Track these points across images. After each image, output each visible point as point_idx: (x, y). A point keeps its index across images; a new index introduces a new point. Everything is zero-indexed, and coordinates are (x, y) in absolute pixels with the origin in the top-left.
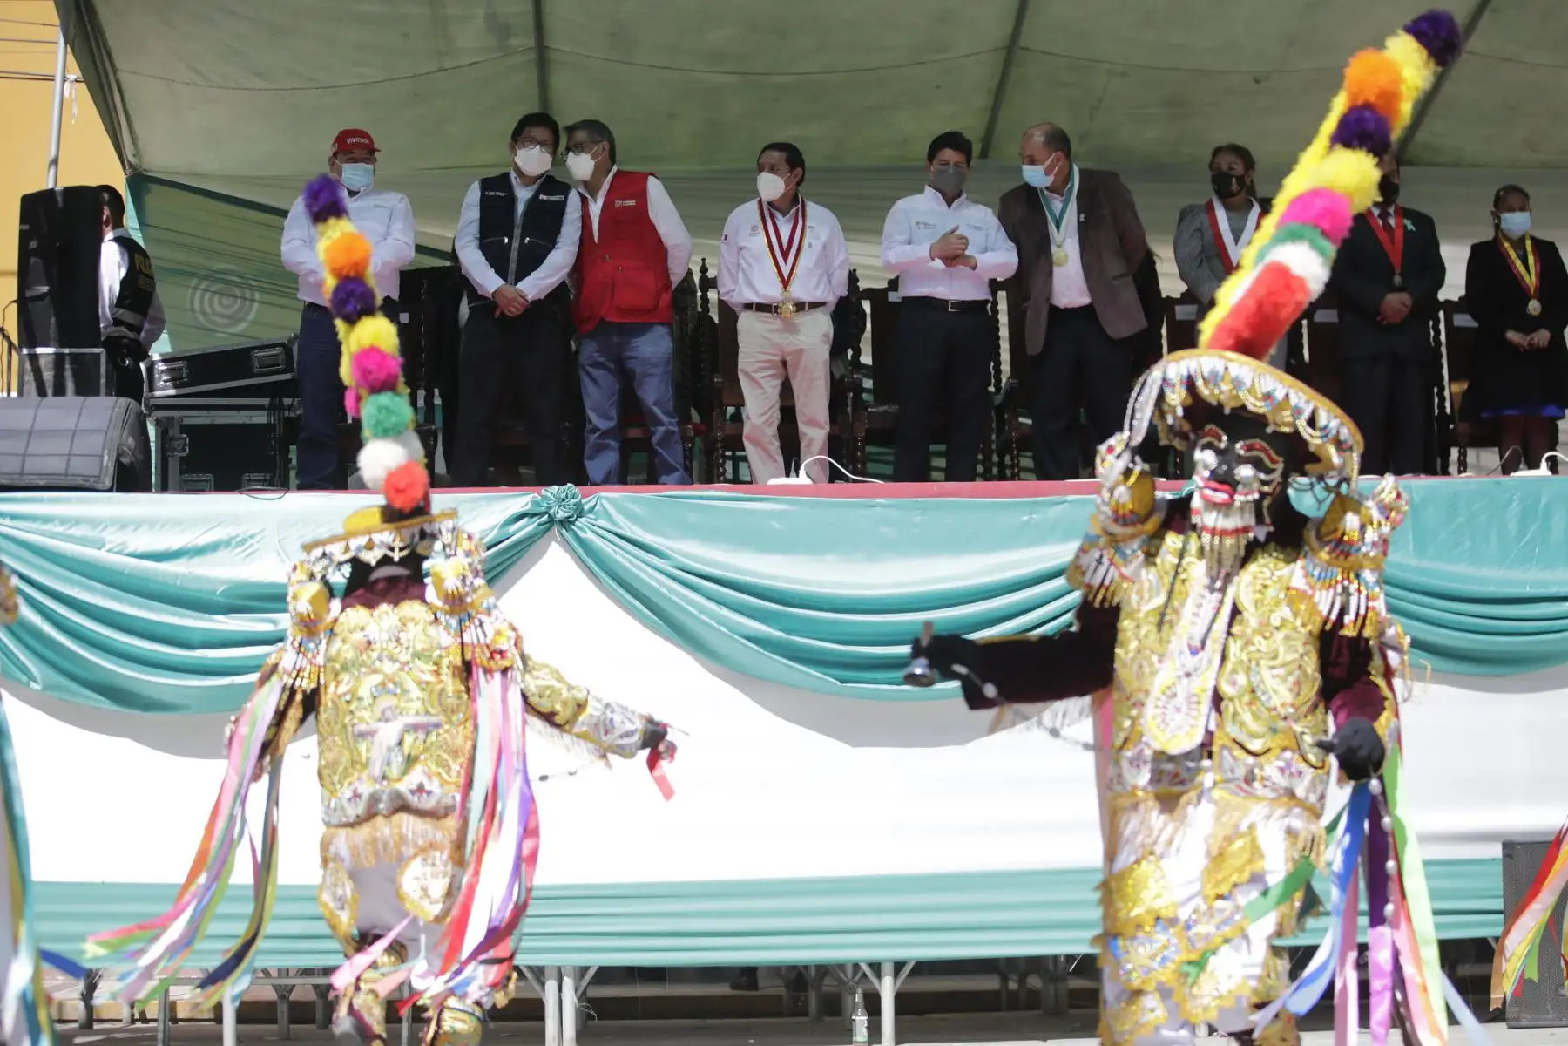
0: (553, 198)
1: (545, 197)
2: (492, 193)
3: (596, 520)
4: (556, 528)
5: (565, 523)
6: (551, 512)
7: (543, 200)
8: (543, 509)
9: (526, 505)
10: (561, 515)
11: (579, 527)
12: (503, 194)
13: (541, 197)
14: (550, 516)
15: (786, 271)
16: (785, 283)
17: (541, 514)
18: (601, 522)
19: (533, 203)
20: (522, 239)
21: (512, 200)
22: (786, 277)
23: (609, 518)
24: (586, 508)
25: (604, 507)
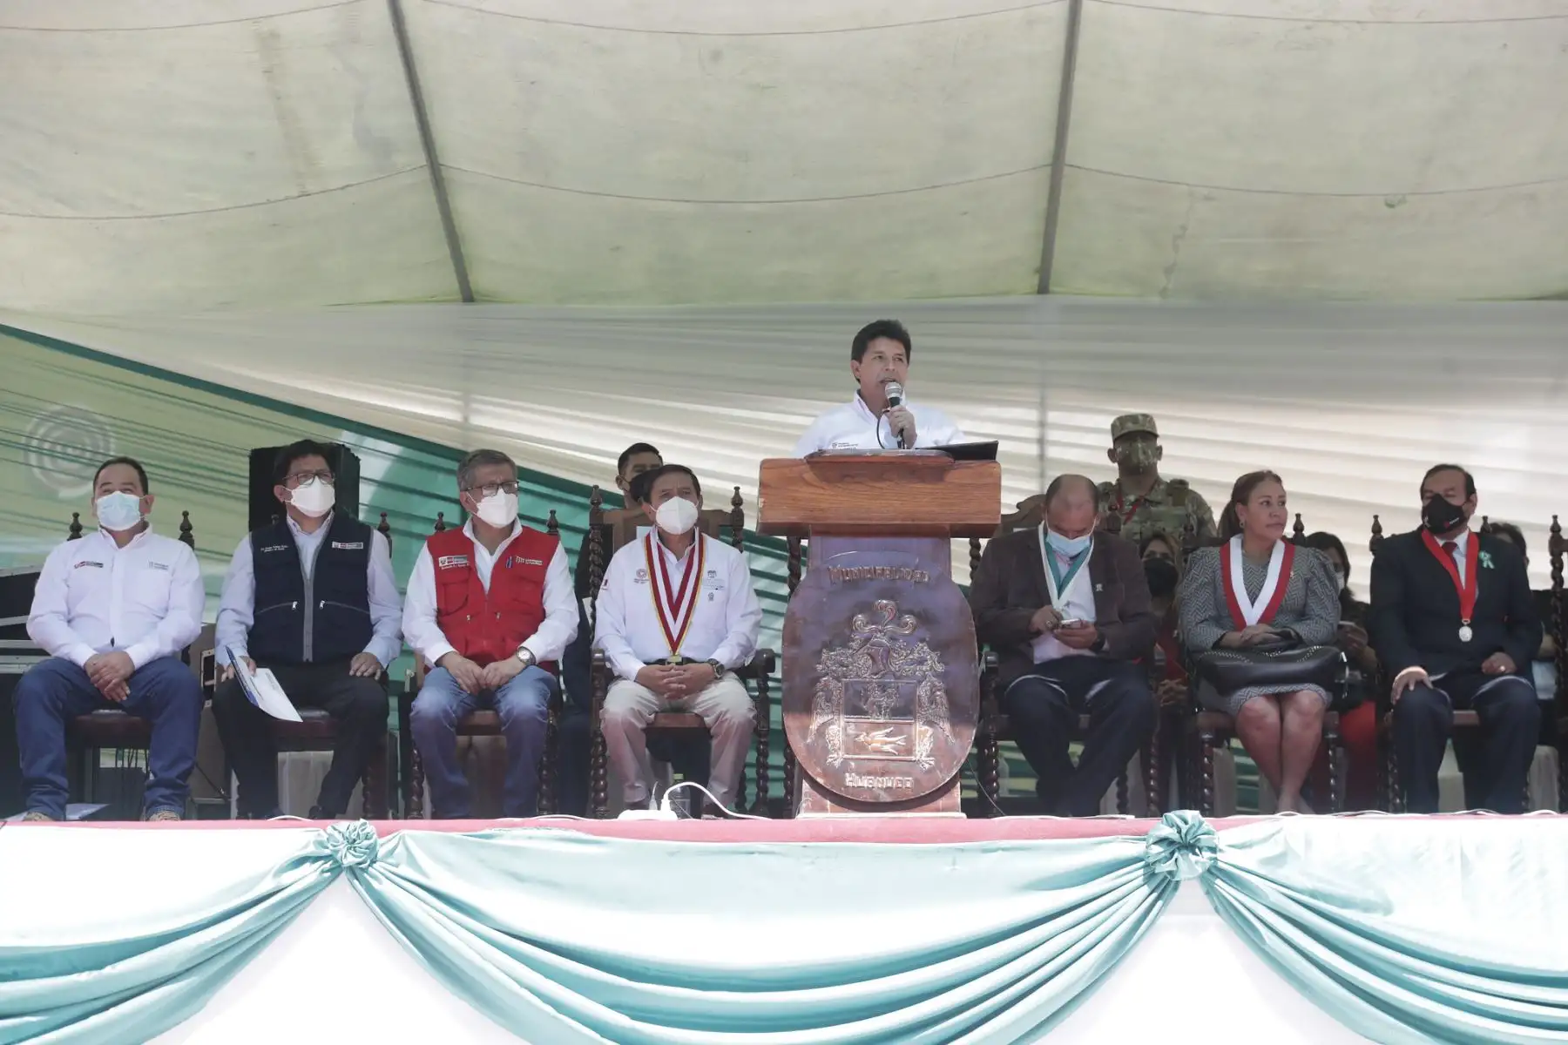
0: (350, 546)
1: (339, 545)
2: (268, 549)
3: (397, 866)
4: (344, 876)
5: (354, 871)
6: (338, 856)
7: (336, 549)
8: (327, 852)
9: (306, 846)
10: (350, 860)
11: (372, 876)
12: (283, 548)
13: (334, 544)
14: (336, 861)
15: (675, 630)
16: (674, 645)
17: (327, 858)
18: (401, 871)
19: (324, 552)
20: (316, 603)
21: (294, 552)
22: (675, 636)
23: (412, 861)
24: (381, 852)
25: (407, 849)
